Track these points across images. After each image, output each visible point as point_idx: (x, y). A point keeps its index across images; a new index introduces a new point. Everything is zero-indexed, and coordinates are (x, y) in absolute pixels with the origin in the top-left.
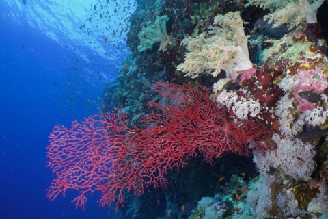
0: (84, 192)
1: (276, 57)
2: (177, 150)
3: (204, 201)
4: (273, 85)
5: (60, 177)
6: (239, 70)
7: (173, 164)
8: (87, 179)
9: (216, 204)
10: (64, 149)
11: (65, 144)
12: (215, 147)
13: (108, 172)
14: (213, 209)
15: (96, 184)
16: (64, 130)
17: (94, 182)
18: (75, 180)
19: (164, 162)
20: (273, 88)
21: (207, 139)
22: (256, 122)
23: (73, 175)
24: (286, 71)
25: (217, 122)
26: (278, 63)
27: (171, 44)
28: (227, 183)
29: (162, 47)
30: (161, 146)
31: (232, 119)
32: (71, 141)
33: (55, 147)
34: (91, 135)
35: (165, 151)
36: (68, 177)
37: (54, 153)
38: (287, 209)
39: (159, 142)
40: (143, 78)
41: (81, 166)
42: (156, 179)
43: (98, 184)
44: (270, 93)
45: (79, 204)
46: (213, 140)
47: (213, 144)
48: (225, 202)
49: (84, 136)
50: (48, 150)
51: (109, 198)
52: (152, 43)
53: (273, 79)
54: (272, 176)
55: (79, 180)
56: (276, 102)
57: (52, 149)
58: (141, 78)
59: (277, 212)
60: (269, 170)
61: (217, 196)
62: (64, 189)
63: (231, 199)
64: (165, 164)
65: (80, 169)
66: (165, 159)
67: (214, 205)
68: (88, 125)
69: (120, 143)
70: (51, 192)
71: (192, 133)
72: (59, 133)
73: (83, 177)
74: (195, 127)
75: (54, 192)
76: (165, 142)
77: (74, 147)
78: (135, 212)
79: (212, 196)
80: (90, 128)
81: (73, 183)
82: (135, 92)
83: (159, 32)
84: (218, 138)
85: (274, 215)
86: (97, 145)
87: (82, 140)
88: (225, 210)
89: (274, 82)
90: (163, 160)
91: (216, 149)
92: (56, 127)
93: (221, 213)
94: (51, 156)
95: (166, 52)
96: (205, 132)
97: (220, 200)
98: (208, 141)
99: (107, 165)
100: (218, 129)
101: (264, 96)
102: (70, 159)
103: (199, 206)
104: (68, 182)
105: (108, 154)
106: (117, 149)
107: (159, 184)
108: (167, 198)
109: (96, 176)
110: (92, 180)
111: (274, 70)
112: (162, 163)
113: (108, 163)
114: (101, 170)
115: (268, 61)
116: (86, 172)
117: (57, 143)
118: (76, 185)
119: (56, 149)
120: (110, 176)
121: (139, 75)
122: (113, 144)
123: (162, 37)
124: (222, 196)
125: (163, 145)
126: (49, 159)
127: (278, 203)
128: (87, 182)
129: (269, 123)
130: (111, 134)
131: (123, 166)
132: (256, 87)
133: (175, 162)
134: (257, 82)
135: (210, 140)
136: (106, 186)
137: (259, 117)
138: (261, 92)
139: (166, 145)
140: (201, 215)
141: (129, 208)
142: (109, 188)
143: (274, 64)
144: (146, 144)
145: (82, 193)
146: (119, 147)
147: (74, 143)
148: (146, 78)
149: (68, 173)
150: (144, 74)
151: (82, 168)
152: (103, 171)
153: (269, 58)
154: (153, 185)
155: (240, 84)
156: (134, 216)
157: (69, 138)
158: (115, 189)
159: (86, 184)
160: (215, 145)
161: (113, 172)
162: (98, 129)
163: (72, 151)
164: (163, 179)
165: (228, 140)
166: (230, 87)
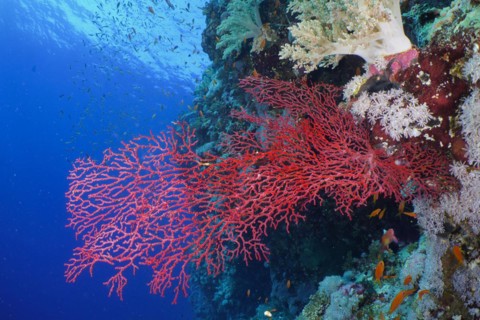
0: (122, 268)
1: (449, 29)
2: (285, 192)
3: (328, 282)
4: (449, 77)
5: (87, 244)
6: (388, 54)
7: (278, 217)
8: (126, 246)
9: (348, 286)
10: (90, 196)
11: (92, 188)
12: (354, 188)
13: (161, 234)
14: (343, 295)
15: (140, 254)
16: (91, 165)
17: (138, 252)
18: (109, 248)
19: (262, 214)
20: (450, 81)
21: (339, 174)
22: (421, 145)
23: (105, 240)
24: (472, 48)
25: (355, 146)
26: (455, 37)
27: (269, 39)
28: (363, 254)
29: (257, 47)
30: (257, 187)
31: (379, 141)
32: (100, 183)
33: (77, 194)
34: (133, 171)
35: (263, 194)
36: (99, 243)
37: (76, 203)
38: (470, 294)
39: (253, 179)
40: (231, 98)
41: (118, 225)
42: (247, 246)
43: (144, 255)
44: (445, 91)
45: (115, 289)
46: (350, 175)
47: (351, 182)
48: (361, 283)
49: (122, 173)
50: (68, 200)
51: (163, 280)
52: (240, 41)
53: (448, 66)
54: (443, 241)
55: (115, 248)
56: (455, 106)
57: (73, 199)
58: (227, 99)
59: (452, 300)
60: (441, 230)
61: (348, 273)
62: (92, 263)
63: (370, 279)
64: (263, 218)
65: (116, 228)
66: (265, 209)
67: (344, 287)
68: (128, 154)
69: (183, 182)
70: (71, 267)
71: (311, 163)
72: (82, 171)
73: (120, 243)
74: (317, 153)
75: (76, 268)
76: (263, 178)
77: (107, 191)
78: (226, 296)
79: (340, 273)
80: (133, 160)
81: (105, 253)
82: (219, 120)
83: (249, 23)
84: (359, 173)
85: (447, 304)
86: (143, 186)
87: (119, 180)
88: (362, 296)
89: (452, 71)
90: (260, 210)
91: (357, 190)
92: (78, 160)
93: (355, 300)
94: (72, 208)
95: (262, 53)
96: (335, 162)
97: (353, 280)
98: (341, 178)
99: (158, 220)
100: (357, 156)
101: (436, 96)
102: (101, 212)
103: (321, 289)
104: (98, 252)
105: (160, 202)
106: (177, 192)
107: (253, 255)
108: (273, 276)
109: (140, 241)
110: (134, 247)
111: (450, 50)
112: (257, 217)
113: (160, 218)
114: (149, 231)
115: (436, 37)
116: (126, 234)
117: (80, 187)
118: (109, 257)
119: (78, 198)
120: (164, 241)
121: (224, 95)
122: (170, 185)
123: (255, 30)
124: (356, 274)
125: (259, 184)
126: (70, 215)
127: (456, 285)
128: (127, 250)
129: (446, 145)
130: (167, 168)
131: (186, 223)
132: (420, 82)
133: (283, 214)
134: (421, 73)
135: (345, 176)
136: (158, 258)
137: (427, 136)
138: (430, 90)
139: (266, 183)
140: (324, 304)
141: (217, 291)
142: (164, 262)
143: (448, 40)
144: (231, 184)
145: (119, 270)
146: (180, 189)
147: (106, 186)
148: (235, 98)
149: (98, 237)
150: (232, 92)
151: (119, 227)
152: (153, 232)
153: (438, 33)
154: (241, 256)
155: (392, 79)
156: (225, 302)
157: (98, 177)
158: (172, 263)
159: (126, 255)
160: (353, 183)
161: (169, 234)
162: (146, 160)
163: (104, 199)
164: (261, 245)
165: (376, 176)
166: (374, 87)
